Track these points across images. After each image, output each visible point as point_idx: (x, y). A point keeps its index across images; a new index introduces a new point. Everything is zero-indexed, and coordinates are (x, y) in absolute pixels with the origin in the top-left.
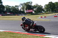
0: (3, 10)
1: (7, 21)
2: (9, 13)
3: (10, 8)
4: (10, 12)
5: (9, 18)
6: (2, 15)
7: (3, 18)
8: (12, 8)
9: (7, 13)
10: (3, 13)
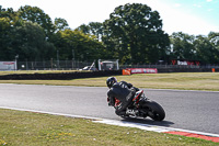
0: (163, 51)
1: (179, 95)
2: (185, 63)
3: (189, 45)
4: (188, 57)
5: (183, 80)
6: (159, 71)
7: (161, 80)
8: (195, 42)
9: (179, 63)
10: (163, 63)
